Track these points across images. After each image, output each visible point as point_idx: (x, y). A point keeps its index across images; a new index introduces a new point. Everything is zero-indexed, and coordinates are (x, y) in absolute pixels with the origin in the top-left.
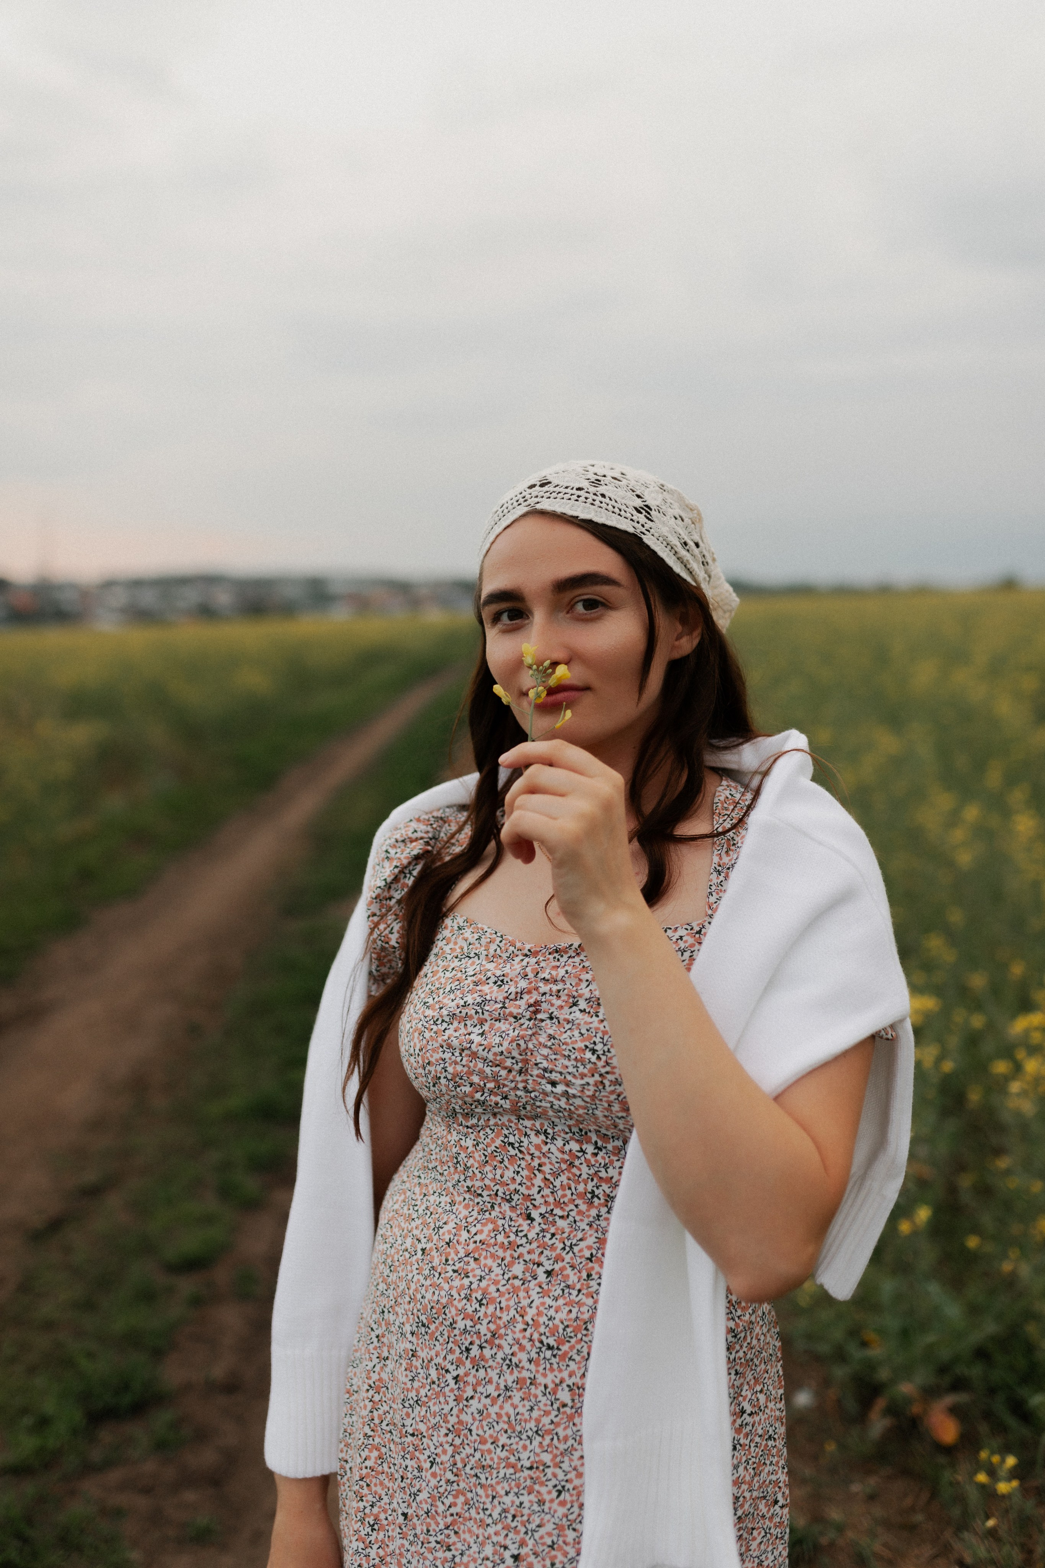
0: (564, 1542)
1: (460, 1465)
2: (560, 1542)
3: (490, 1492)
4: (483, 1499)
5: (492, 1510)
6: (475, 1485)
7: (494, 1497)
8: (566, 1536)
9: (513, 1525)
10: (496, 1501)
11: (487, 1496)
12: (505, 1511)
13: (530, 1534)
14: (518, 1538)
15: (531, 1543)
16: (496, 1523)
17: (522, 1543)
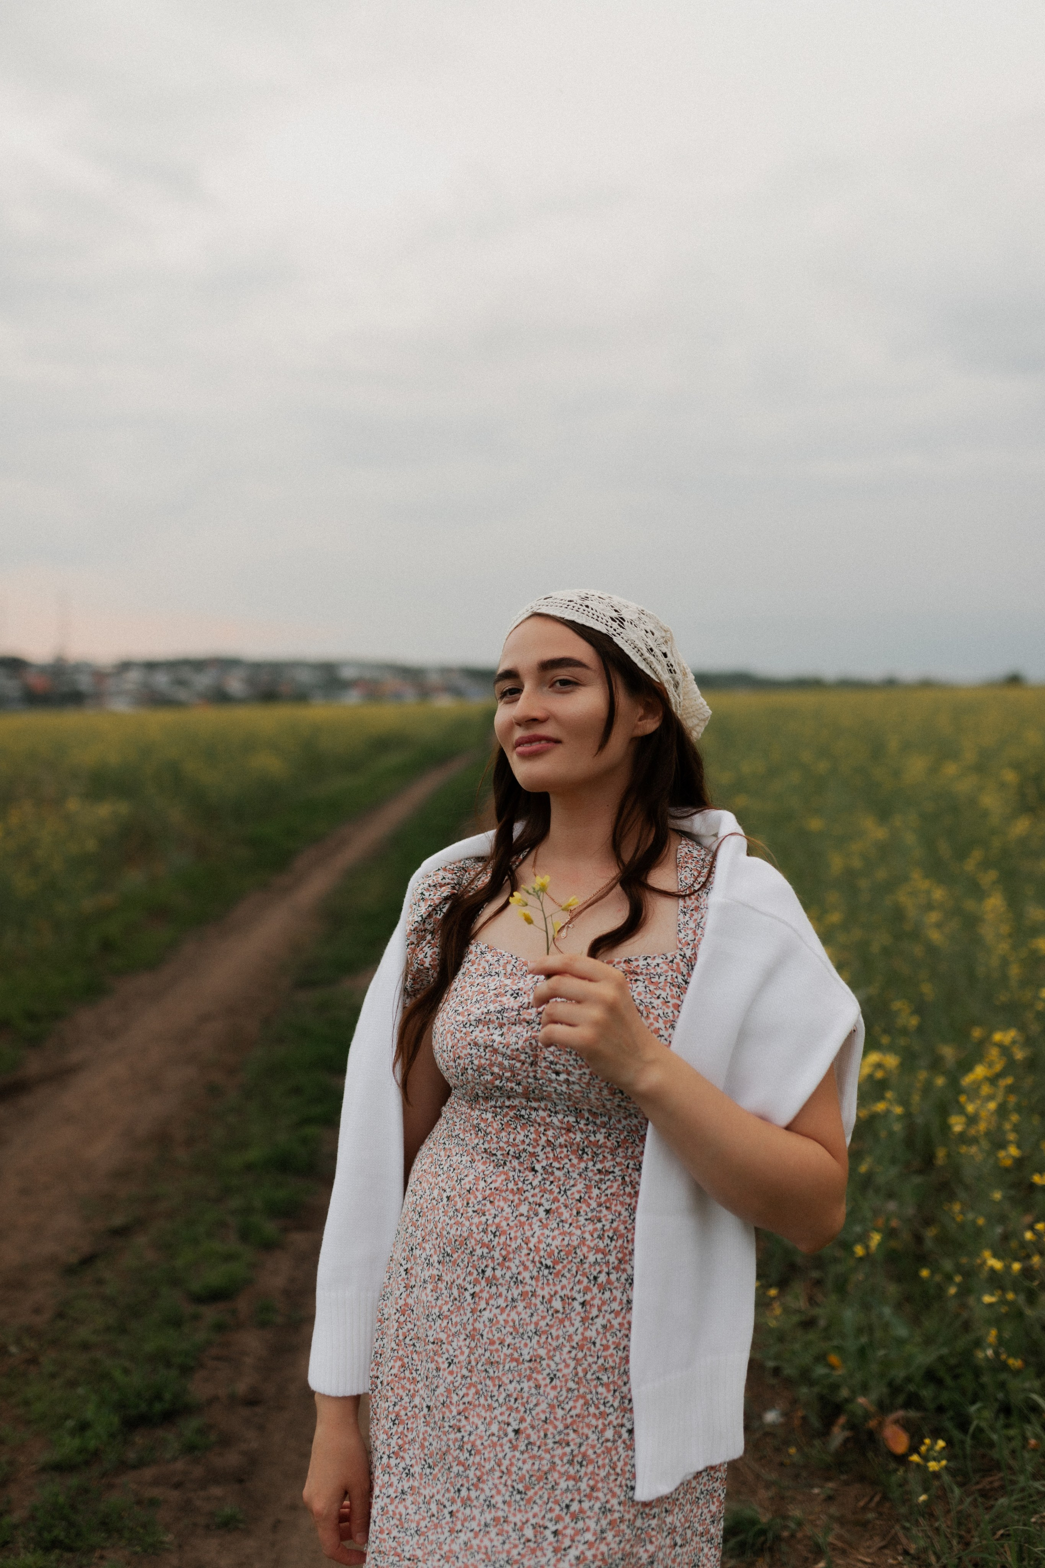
0: (555, 1418)
2: (552, 1418)
3: (497, 1382)
4: (491, 1388)
5: (499, 1396)
6: (484, 1378)
7: (500, 1386)
8: (556, 1412)
9: (515, 1406)
10: (502, 1389)
11: (494, 1385)
12: (508, 1395)
13: (528, 1412)
14: (519, 1416)
15: (529, 1419)
16: (501, 1406)
17: (522, 1420)
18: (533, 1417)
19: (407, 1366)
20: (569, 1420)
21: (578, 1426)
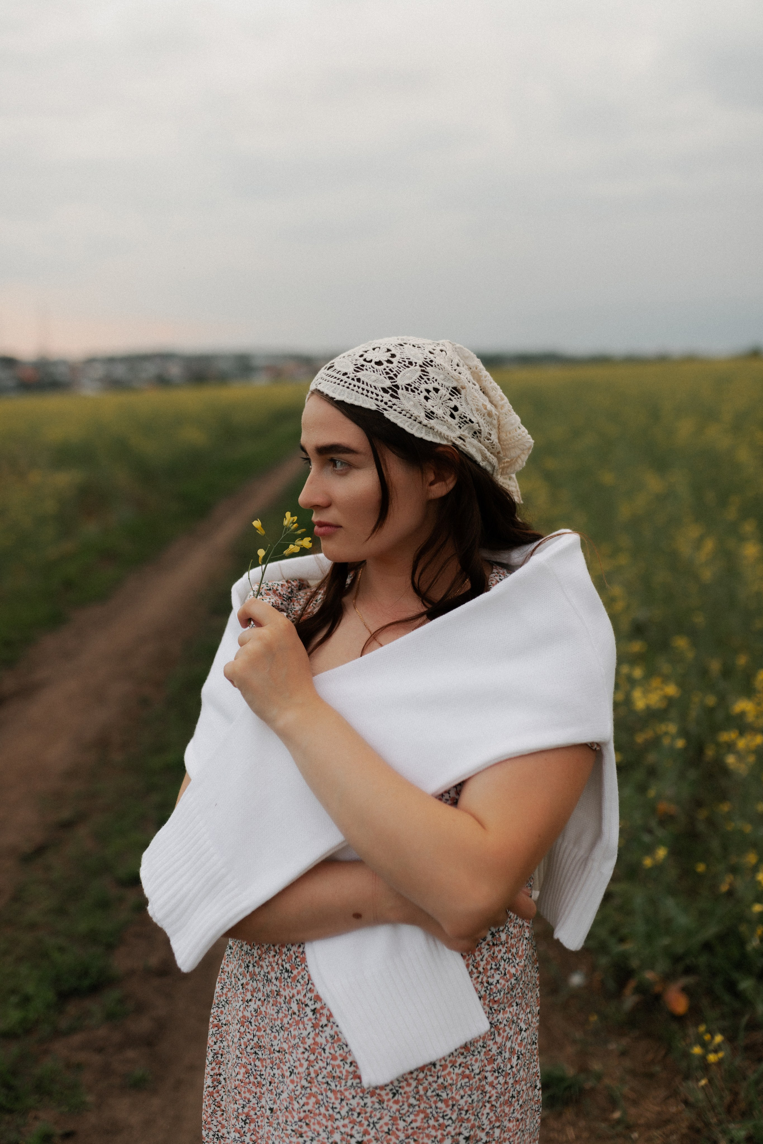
0: (397, 1129)
1: (313, 1075)
2: (394, 1129)
3: (339, 1096)
4: (333, 1100)
5: (341, 1109)
6: (326, 1090)
7: (342, 1100)
8: (398, 1124)
9: (358, 1120)
10: (344, 1103)
11: (336, 1098)
12: (351, 1110)
13: (372, 1125)
14: (362, 1129)
15: (373, 1132)
16: (343, 1118)
17: (366, 1133)
18: (376, 1129)
19: (251, 1072)
20: (410, 1131)
21: (418, 1137)
